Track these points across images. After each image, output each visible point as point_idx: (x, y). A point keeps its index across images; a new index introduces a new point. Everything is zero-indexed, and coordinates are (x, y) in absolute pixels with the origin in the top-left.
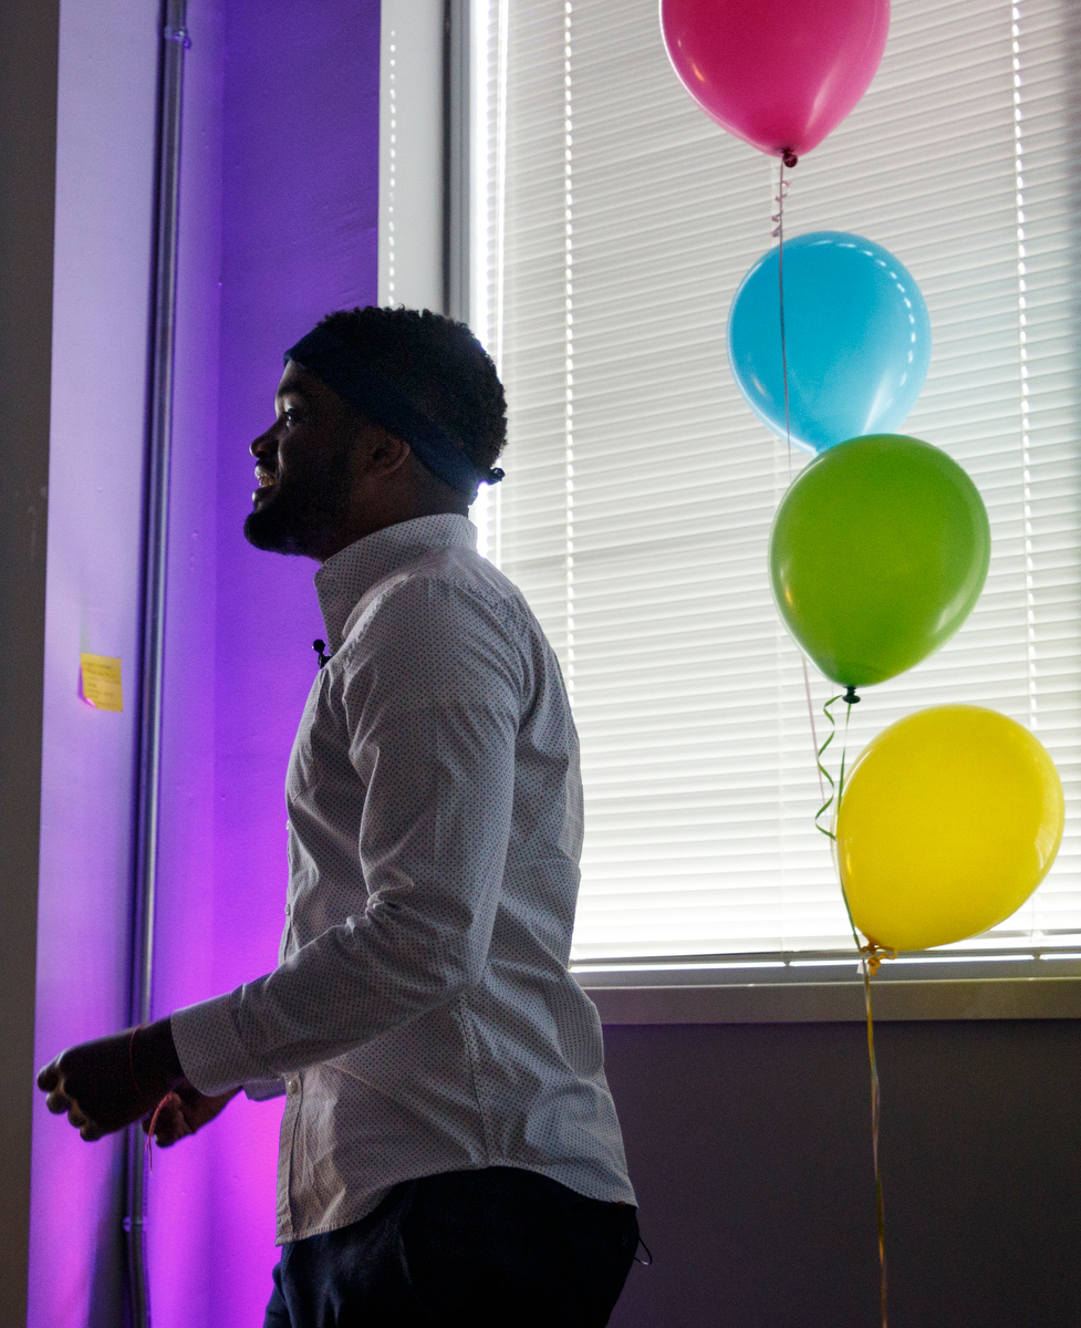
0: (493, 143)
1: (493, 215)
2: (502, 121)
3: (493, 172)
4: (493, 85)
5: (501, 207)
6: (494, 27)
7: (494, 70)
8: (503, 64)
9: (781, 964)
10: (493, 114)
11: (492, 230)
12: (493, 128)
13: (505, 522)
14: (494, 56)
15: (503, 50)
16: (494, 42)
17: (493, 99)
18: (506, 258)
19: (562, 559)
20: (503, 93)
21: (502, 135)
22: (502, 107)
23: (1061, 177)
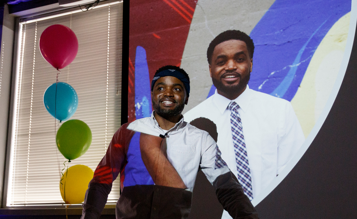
0: (21, 63)
1: (20, 75)
2: (23, 59)
3: (20, 68)
4: (21, 53)
5: (21, 74)
6: (22, 43)
7: (22, 50)
8: (23, 50)
9: (62, 205)
10: (21, 58)
11: (20, 77)
12: (21, 60)
13: (18, 127)
14: (22, 48)
15: (24, 47)
16: (22, 46)
17: (21, 55)
18: (22, 82)
19: (28, 134)
20: (23, 54)
21: (22, 62)
22: (23, 57)
23: (114, 77)
